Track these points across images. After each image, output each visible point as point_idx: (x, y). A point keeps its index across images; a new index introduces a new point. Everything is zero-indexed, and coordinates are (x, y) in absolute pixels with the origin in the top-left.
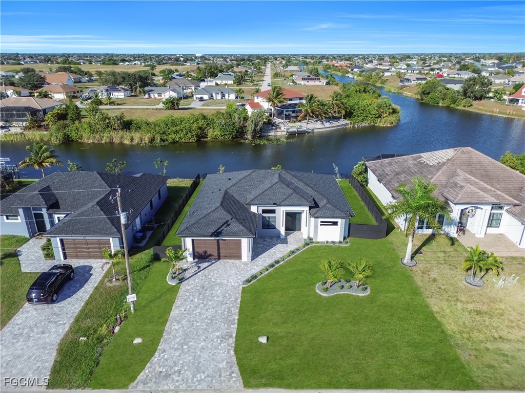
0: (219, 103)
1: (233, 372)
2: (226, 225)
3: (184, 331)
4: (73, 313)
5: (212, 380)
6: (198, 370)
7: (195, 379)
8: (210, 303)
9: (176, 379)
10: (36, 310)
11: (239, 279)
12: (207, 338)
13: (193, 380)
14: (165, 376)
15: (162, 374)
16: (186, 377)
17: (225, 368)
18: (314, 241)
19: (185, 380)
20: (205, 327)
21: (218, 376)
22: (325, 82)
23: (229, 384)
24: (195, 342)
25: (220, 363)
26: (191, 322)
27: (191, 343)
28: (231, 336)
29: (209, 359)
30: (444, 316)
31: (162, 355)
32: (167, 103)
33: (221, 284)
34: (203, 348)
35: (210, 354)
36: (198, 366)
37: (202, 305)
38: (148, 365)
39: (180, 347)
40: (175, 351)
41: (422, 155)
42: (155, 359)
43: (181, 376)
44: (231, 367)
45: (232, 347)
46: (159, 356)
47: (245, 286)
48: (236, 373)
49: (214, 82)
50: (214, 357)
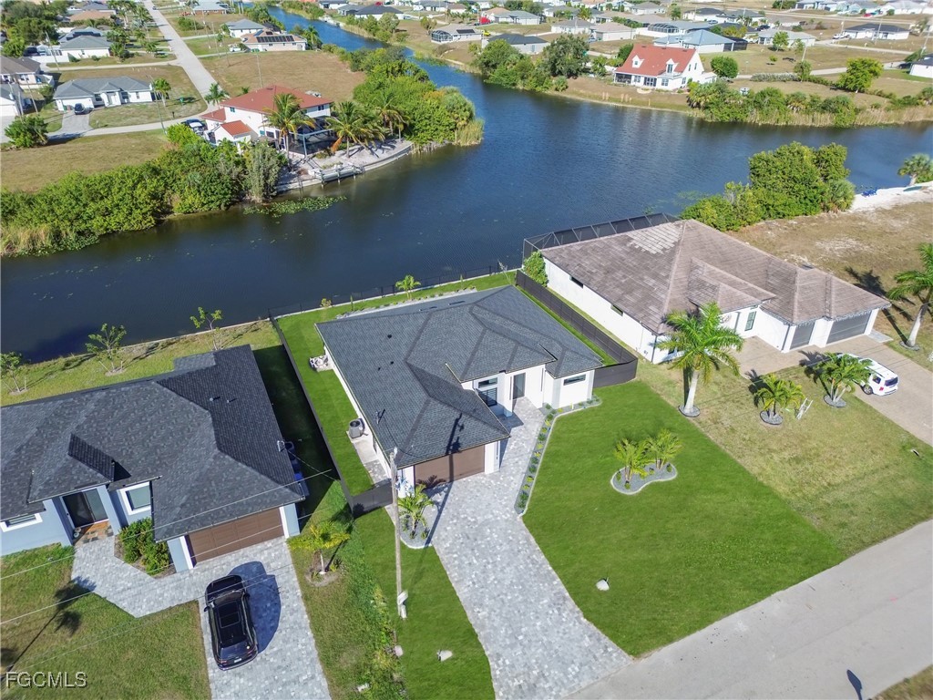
0: (126, 117)
1: (606, 647)
2: (458, 428)
3: (500, 614)
4: (308, 654)
5: (591, 668)
6: (564, 663)
7: (570, 676)
8: (499, 559)
9: (546, 686)
10: (240, 675)
11: (506, 506)
12: (537, 612)
13: (568, 679)
14: (529, 690)
15: (524, 689)
16: (556, 678)
17: (594, 645)
18: (554, 408)
19: (560, 684)
20: (521, 598)
21: (593, 660)
22: (304, 46)
23: (613, 664)
24: (526, 625)
25: (582, 640)
26: (498, 598)
27: (523, 630)
28: (565, 598)
29: (563, 641)
30: (768, 477)
31: (500, 662)
32: (18, 134)
33: (486, 523)
34: (545, 630)
35: (561, 635)
36: (558, 657)
37: (490, 566)
38: (495, 684)
39: (514, 641)
40: (512, 649)
41: (630, 234)
42: (496, 672)
43: (550, 680)
44: (599, 640)
45: (578, 612)
46: (499, 665)
47: (522, 514)
48: (610, 646)
49: (65, 53)
50: (567, 636)
